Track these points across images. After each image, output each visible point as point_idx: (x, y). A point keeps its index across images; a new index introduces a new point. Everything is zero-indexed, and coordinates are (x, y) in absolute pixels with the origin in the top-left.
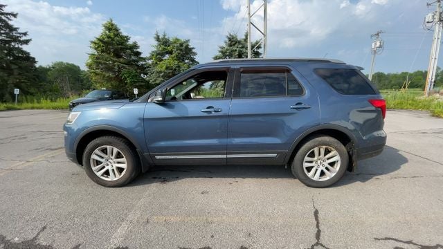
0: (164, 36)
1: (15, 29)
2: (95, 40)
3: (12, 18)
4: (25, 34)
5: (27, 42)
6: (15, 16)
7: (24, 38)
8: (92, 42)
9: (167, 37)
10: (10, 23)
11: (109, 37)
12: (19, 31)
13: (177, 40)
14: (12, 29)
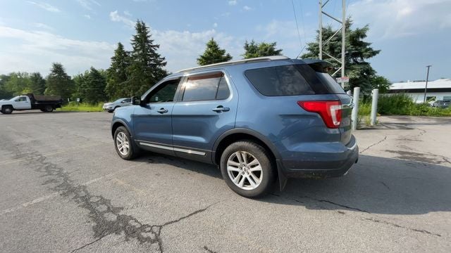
0: (253, 44)
1: (159, 56)
2: (200, 58)
3: (157, 48)
4: (164, 59)
5: (165, 64)
6: (158, 46)
7: (164, 62)
8: (198, 59)
9: (254, 44)
10: (156, 52)
11: (209, 53)
12: (161, 57)
13: (264, 45)
14: (157, 56)
